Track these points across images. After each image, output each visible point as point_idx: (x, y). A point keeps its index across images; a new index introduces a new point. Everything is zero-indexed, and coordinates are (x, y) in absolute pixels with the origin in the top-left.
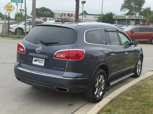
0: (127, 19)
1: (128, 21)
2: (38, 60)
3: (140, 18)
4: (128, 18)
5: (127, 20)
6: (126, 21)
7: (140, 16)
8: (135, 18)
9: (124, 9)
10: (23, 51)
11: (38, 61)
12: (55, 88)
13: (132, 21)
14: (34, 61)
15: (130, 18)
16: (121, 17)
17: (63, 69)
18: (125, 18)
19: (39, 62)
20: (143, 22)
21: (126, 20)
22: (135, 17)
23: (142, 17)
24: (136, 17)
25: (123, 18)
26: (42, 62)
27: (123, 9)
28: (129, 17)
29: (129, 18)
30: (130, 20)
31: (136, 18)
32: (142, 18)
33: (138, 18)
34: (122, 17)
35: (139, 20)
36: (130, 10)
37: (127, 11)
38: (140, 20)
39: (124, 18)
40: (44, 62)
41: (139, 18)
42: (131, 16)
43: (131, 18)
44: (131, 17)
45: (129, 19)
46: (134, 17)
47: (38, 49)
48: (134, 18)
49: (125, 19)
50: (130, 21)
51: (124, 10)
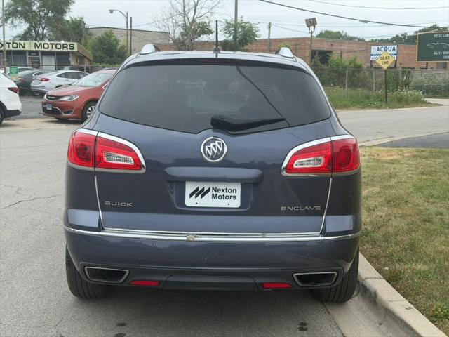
0: (30, 52)
1: (35, 59)
2: (208, 190)
3: (69, 50)
4: (33, 49)
5: (30, 55)
6: (28, 57)
7: (68, 43)
8: (54, 49)
9: (11, 19)
10: (132, 163)
11: (210, 194)
12: (296, 278)
13: (44, 58)
14: (191, 195)
15: (40, 49)
16: (11, 45)
17: (318, 208)
18: (24, 47)
19: (214, 197)
20: (77, 60)
21: (27, 54)
22: (54, 46)
23: (76, 44)
24: (58, 46)
25: (18, 49)
26: (232, 194)
27: (9, 22)
28: (36, 44)
29: (37, 49)
30: (40, 54)
31: (56, 48)
32: (76, 50)
33: (64, 47)
34: (15, 45)
35: (67, 54)
36: (31, 26)
37: (23, 27)
38: (69, 55)
39: (22, 49)
40: (238, 195)
41: (66, 47)
42: (43, 42)
43: (43, 49)
44: (41, 44)
45: (37, 52)
46: (50, 46)
47: (212, 147)
48: (50, 49)
49: (23, 53)
50: (40, 56)
51: (12, 22)
